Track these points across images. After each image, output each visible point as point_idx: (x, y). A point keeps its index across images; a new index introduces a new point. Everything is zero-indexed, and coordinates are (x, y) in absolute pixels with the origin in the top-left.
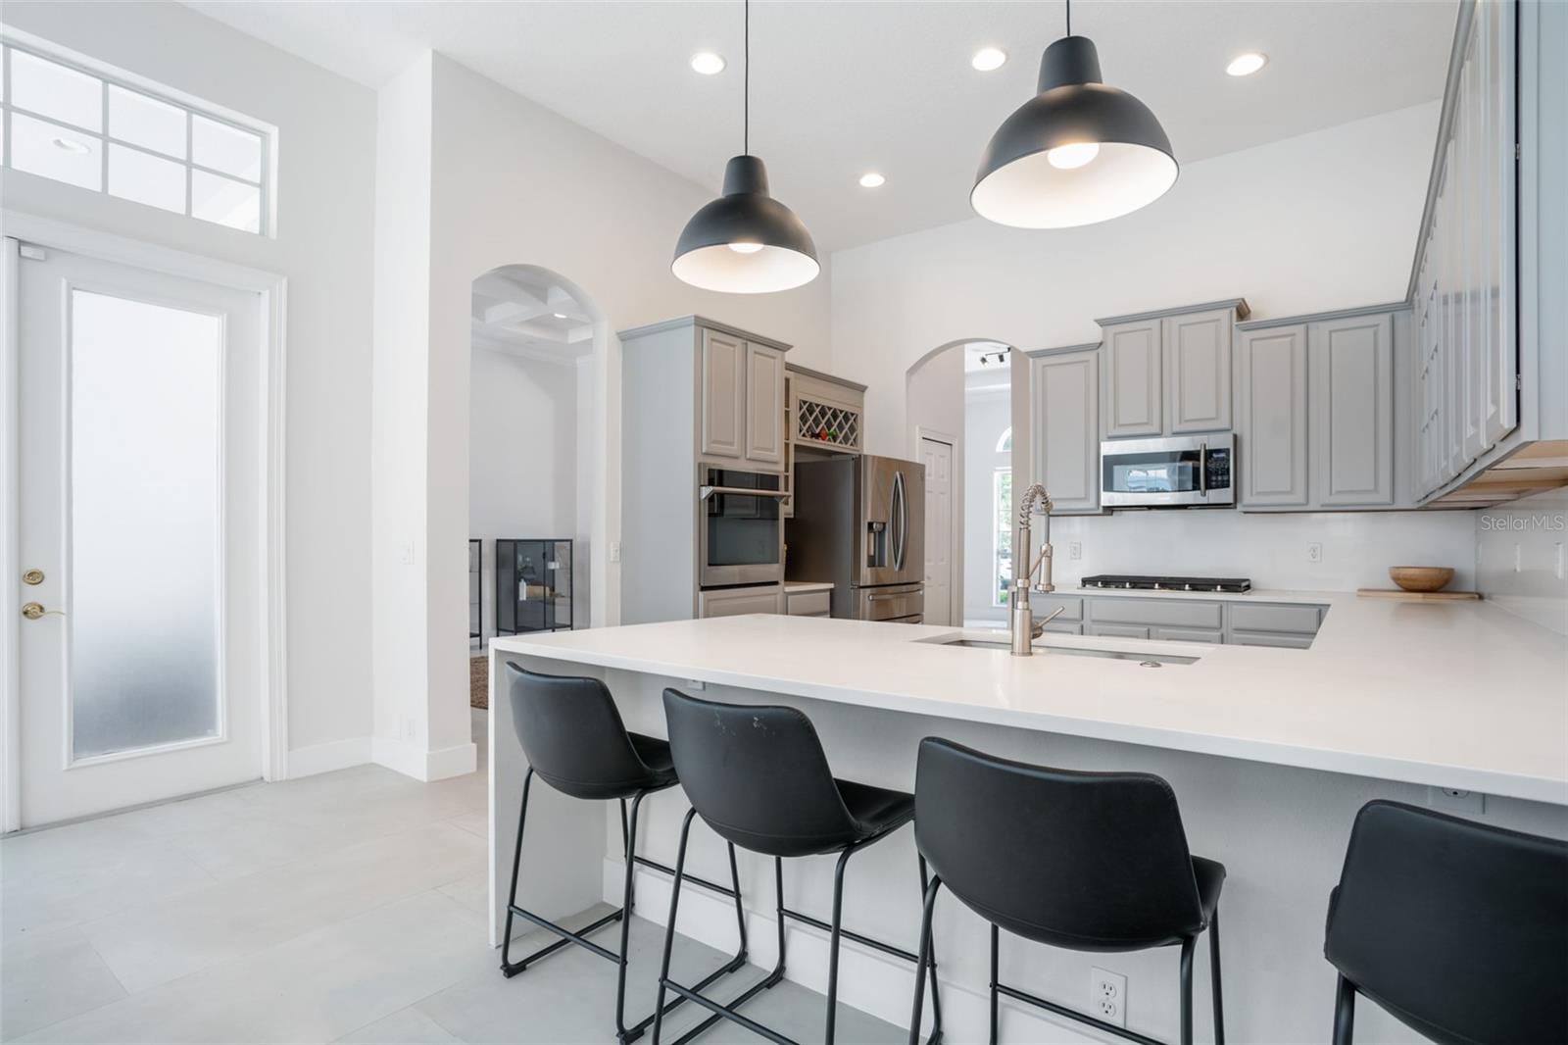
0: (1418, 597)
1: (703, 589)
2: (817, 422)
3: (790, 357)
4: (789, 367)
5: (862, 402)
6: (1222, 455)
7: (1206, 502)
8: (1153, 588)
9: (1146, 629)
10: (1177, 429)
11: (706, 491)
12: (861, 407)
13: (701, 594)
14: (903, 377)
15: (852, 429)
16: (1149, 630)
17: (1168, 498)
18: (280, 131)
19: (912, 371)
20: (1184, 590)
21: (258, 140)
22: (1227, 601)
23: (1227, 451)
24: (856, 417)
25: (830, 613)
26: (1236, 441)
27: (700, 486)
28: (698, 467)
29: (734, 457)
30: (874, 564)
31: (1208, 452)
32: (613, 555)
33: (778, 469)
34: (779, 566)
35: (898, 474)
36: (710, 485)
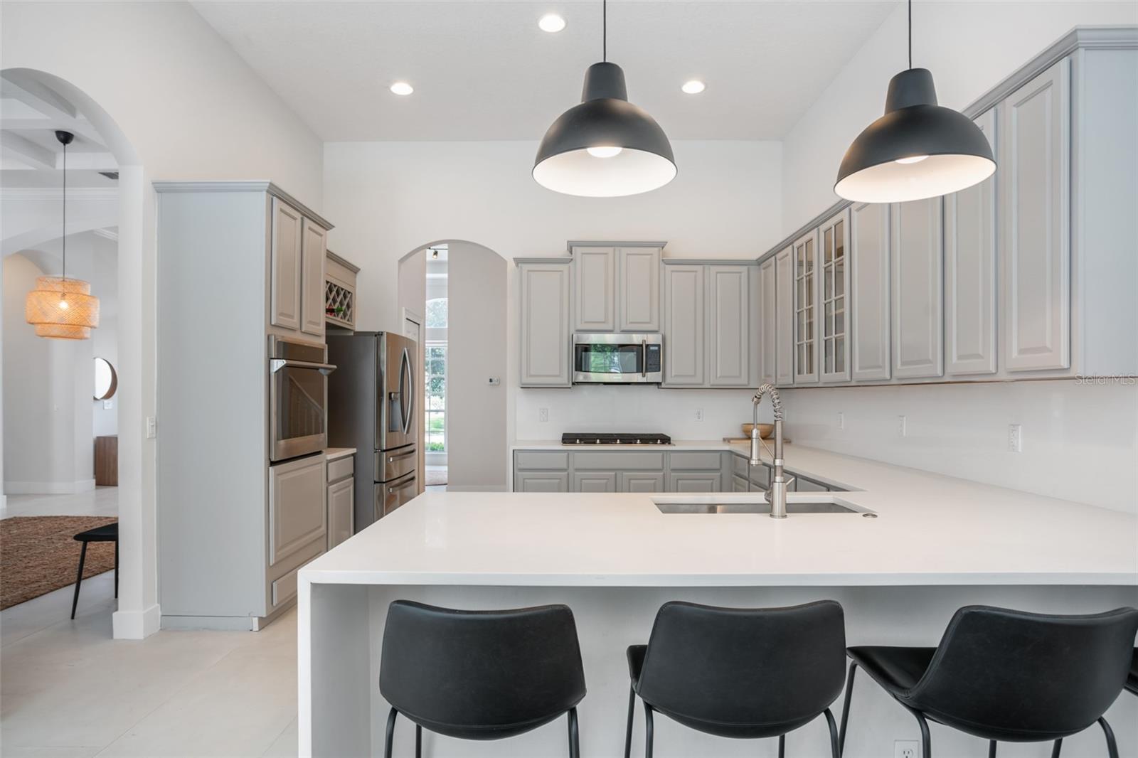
1: (273, 464)
2: (334, 301)
5: (355, 280)
6: (656, 348)
7: (645, 381)
8: (595, 443)
9: (613, 473)
10: (624, 327)
11: (278, 364)
12: (354, 287)
13: (271, 469)
14: (396, 263)
15: (348, 306)
16: (616, 474)
17: (620, 378)
19: (402, 261)
20: (635, 443)
22: (667, 451)
23: (659, 346)
24: (351, 296)
25: (353, 475)
26: (664, 339)
27: (270, 359)
28: (269, 337)
29: (293, 330)
30: (391, 429)
31: (647, 346)
32: (150, 431)
33: (321, 342)
34: (324, 436)
35: (406, 349)
36: (279, 357)
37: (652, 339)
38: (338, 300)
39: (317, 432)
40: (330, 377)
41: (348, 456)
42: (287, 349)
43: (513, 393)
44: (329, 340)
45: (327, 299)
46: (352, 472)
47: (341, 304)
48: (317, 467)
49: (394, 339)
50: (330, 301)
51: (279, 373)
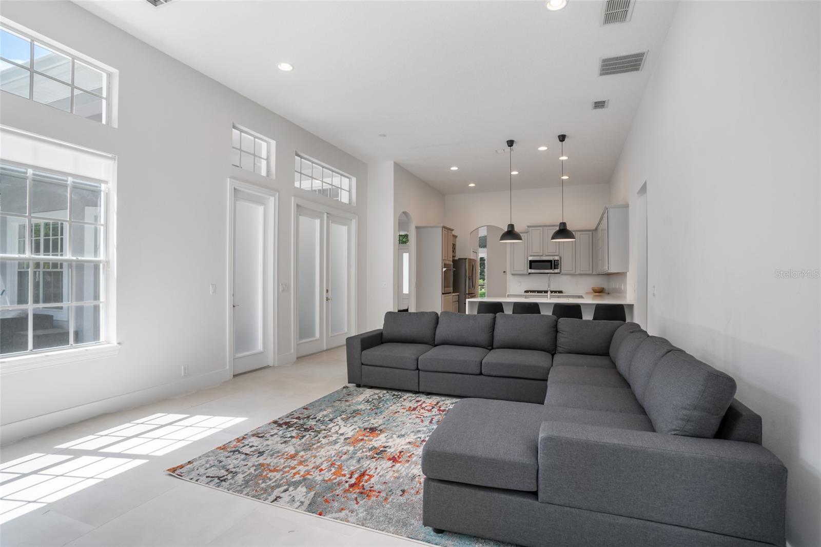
0: (597, 294)
1: (443, 294)
3: (451, 232)
7: (553, 272)
10: (546, 254)
11: (444, 269)
15: (457, 251)
18: (357, 179)
19: (471, 233)
21: (348, 180)
23: (558, 260)
25: (458, 301)
26: (560, 258)
27: (442, 268)
28: (442, 262)
29: (447, 260)
30: (469, 288)
31: (554, 261)
32: (414, 286)
33: (451, 263)
34: (452, 289)
35: (472, 263)
36: (445, 268)
37: (556, 258)
39: (450, 287)
40: (453, 272)
41: (456, 295)
42: (445, 266)
43: (509, 277)
44: (453, 262)
45: (452, 248)
46: (457, 300)
48: (450, 297)
49: (470, 260)
50: (453, 250)
51: (444, 272)
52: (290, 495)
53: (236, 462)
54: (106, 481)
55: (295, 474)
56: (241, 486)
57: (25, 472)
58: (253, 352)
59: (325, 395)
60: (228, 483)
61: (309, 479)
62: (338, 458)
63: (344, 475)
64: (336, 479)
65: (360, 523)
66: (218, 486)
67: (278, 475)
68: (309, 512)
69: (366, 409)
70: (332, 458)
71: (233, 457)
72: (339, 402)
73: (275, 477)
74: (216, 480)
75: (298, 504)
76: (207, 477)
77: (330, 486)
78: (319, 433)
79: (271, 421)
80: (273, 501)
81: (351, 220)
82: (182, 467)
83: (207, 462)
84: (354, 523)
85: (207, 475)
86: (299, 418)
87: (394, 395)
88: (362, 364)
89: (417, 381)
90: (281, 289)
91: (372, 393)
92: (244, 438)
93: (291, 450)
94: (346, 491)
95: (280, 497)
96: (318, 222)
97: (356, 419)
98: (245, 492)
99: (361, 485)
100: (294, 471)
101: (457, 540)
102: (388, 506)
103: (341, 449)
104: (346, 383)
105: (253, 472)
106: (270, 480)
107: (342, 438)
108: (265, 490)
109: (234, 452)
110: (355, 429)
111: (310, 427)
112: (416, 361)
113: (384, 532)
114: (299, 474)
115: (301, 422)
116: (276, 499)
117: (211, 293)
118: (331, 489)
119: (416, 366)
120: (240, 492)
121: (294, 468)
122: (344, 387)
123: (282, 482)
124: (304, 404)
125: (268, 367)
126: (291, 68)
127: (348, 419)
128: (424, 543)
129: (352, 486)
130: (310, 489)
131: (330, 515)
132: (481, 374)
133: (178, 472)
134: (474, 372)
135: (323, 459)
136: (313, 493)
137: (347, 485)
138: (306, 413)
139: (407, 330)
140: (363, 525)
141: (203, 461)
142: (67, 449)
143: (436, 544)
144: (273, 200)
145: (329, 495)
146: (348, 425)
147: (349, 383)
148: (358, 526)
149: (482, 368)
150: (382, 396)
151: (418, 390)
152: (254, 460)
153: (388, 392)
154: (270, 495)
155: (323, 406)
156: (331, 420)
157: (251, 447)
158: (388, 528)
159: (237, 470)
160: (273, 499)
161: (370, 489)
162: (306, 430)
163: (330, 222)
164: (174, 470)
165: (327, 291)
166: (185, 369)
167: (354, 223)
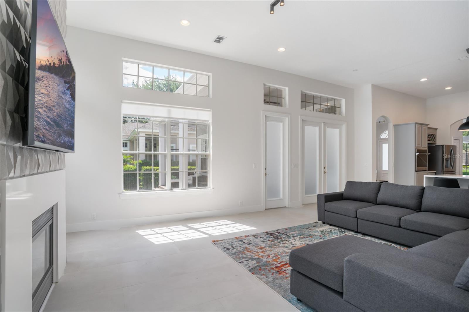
1: (416, 171)
2: (430, 138)
3: (429, 126)
4: (429, 128)
5: (436, 132)
11: (417, 154)
12: (436, 133)
13: (416, 172)
14: (450, 126)
15: (434, 138)
18: (345, 100)
19: (451, 125)
24: (435, 136)
27: (415, 153)
28: (415, 149)
29: (420, 147)
30: (446, 167)
32: (393, 165)
33: (427, 148)
34: (427, 168)
35: (452, 148)
36: (417, 152)
38: (432, 137)
39: (425, 166)
40: (429, 155)
41: (434, 172)
42: (419, 151)
44: (429, 147)
45: (428, 137)
47: (432, 138)
49: (448, 146)
50: (429, 138)
51: (417, 155)
52: (247, 263)
53: (237, 244)
54: (193, 239)
55: (256, 255)
56: (232, 254)
57: (175, 230)
58: (278, 198)
59: (301, 225)
60: (228, 251)
61: (261, 259)
62: (281, 254)
63: (277, 262)
64: (272, 262)
65: (266, 283)
66: (224, 251)
67: (249, 254)
68: (249, 271)
69: (318, 235)
70: (278, 253)
71: (238, 242)
72: (306, 229)
73: (248, 254)
74: (226, 249)
75: (248, 267)
76: (223, 247)
77: (267, 264)
78: (283, 241)
79: (266, 231)
80: (239, 263)
81: (342, 125)
82: (218, 241)
83: (227, 242)
84: (263, 282)
85: (224, 246)
86: (279, 233)
87: (341, 231)
88: (325, 210)
89: (356, 225)
90: (293, 166)
91: (328, 228)
92: (248, 236)
93: (263, 245)
94: (272, 268)
95: (243, 262)
96: (317, 128)
97: (307, 239)
98: (232, 256)
99: (281, 268)
100: (257, 254)
101: (306, 307)
102: (285, 281)
103: (286, 250)
104: (317, 220)
105: (241, 250)
106: (245, 254)
107: (292, 246)
108: (240, 258)
109: (240, 240)
110: (302, 243)
111: (281, 238)
112: (356, 213)
113: (273, 290)
114: (258, 256)
115: (279, 235)
116: (241, 262)
117: (254, 168)
118: (266, 265)
119: (355, 215)
120: (230, 255)
121: (258, 253)
122: (315, 222)
123: (249, 257)
124: (286, 227)
125: (286, 207)
126: (285, 50)
127: (302, 238)
128: (288, 301)
129: (276, 267)
130: (257, 263)
131: (257, 275)
132: (400, 227)
133: (215, 243)
134: (394, 225)
135: (274, 253)
136: (257, 265)
137: (275, 266)
138: (285, 231)
139: (358, 193)
140: (266, 284)
141: (226, 241)
142: (190, 226)
143: (293, 304)
144: (288, 119)
145: (263, 268)
146: (300, 241)
147: (318, 220)
148: (264, 283)
149: (401, 223)
150: (333, 230)
151: (357, 231)
152: (245, 246)
153: (339, 229)
154: (240, 260)
155: (296, 230)
156: (293, 237)
157: (248, 240)
158: (276, 289)
159: (236, 247)
160: (240, 262)
161: (284, 271)
162: (278, 239)
163: (326, 127)
164: (214, 241)
165: (324, 168)
166: (241, 202)
167: (344, 127)
